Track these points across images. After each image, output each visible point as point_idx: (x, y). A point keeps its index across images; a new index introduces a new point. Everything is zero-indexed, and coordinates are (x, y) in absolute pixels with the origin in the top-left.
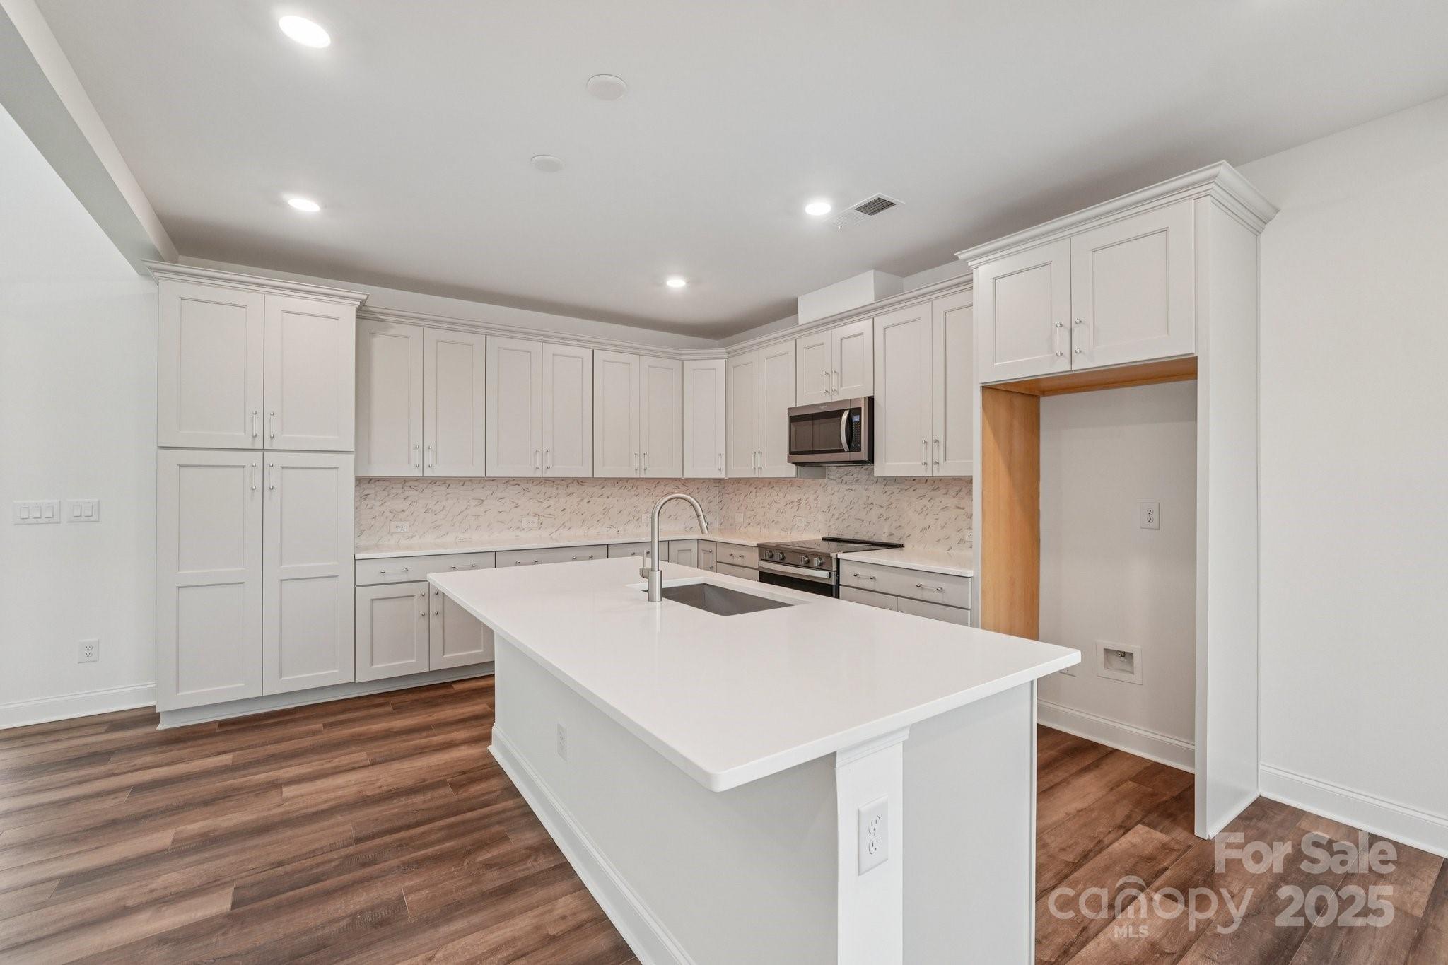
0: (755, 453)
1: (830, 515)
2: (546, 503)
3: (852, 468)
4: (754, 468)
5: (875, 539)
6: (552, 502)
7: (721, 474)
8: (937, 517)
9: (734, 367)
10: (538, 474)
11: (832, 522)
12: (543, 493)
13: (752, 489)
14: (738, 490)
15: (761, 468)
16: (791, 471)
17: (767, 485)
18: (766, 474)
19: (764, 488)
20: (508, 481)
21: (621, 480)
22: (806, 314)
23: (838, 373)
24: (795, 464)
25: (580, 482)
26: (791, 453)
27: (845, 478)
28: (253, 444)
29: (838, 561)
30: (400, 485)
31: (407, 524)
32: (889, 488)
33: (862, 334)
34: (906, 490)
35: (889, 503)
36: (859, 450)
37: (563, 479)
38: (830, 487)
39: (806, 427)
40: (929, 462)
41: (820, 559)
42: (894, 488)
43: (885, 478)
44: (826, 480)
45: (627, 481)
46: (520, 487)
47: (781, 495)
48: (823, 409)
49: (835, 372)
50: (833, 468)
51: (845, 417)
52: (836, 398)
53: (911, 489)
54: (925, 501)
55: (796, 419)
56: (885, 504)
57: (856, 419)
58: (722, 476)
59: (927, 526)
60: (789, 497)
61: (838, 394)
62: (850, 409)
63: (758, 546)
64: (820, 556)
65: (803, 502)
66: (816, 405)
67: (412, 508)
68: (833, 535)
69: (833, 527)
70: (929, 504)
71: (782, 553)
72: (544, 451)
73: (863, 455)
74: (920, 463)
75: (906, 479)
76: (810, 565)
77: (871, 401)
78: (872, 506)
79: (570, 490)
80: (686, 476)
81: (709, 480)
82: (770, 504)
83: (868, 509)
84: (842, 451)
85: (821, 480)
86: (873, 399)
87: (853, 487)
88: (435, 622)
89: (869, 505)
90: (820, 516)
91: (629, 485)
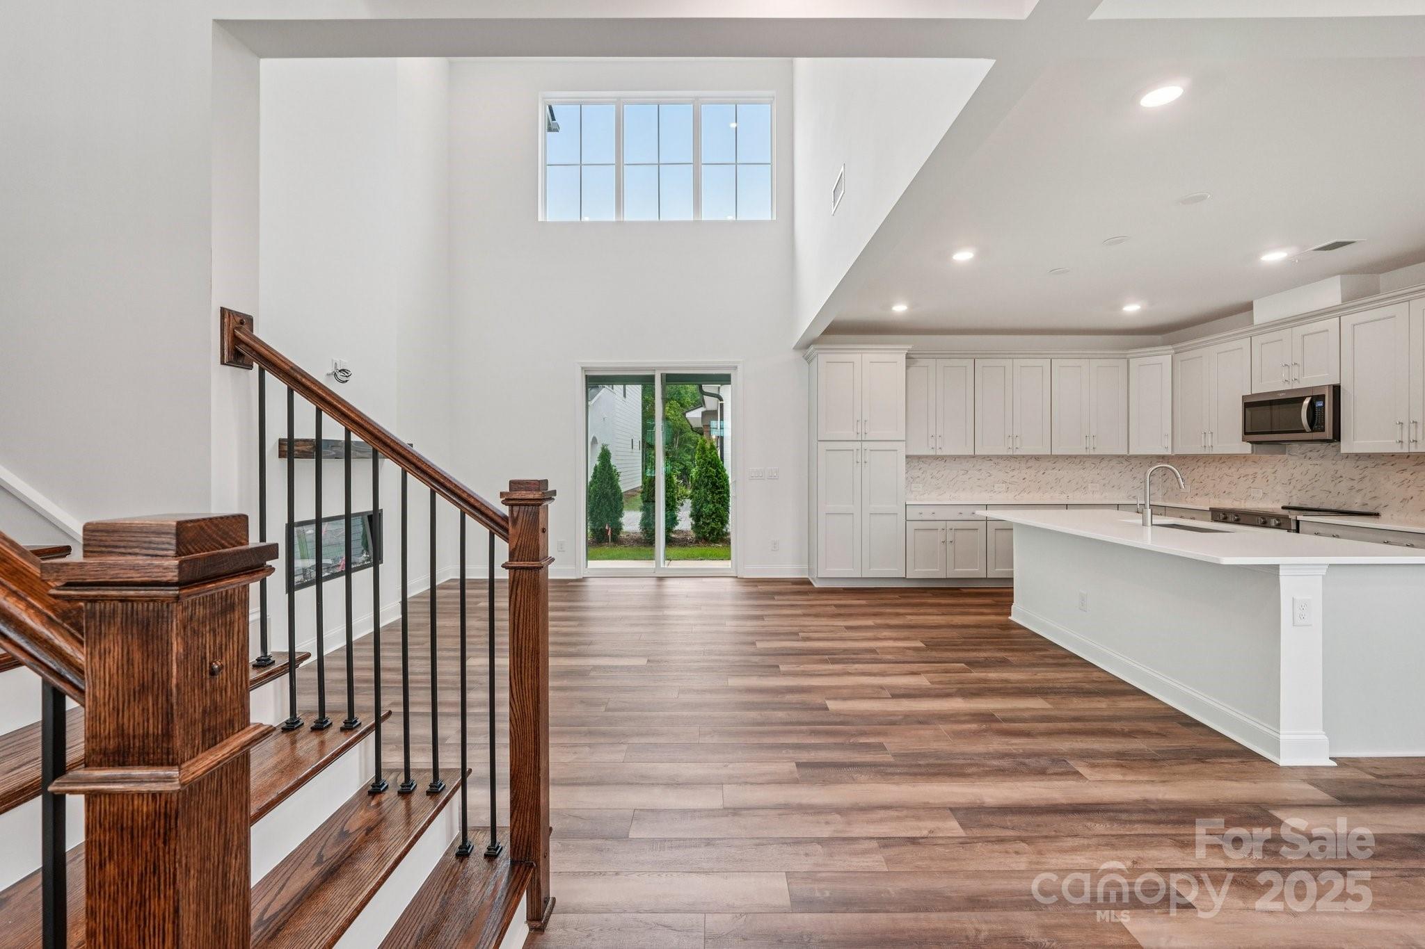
0: (1205, 433)
1: (1291, 487)
2: (1011, 474)
3: (1318, 445)
4: (1205, 447)
5: (1345, 508)
6: (1015, 473)
7: (1167, 451)
8: (1422, 489)
9: (1182, 361)
10: (1010, 453)
11: (1294, 492)
12: (1009, 466)
13: (1200, 464)
14: (1184, 465)
15: (1212, 446)
16: (1247, 448)
17: (1217, 460)
18: (1217, 450)
19: (1214, 464)
20: (988, 458)
21: (1070, 456)
22: (1261, 315)
23: (1299, 365)
24: (1250, 442)
25: (1037, 458)
26: (1245, 433)
27: (1309, 454)
28: (857, 437)
29: (1298, 522)
30: (917, 461)
31: (921, 486)
32: (1362, 464)
33: (1327, 331)
34: (1383, 464)
35: (1361, 476)
36: (1323, 430)
37: (1023, 456)
38: (1291, 462)
39: (1263, 413)
40: (1405, 440)
41: (1278, 520)
42: (1369, 463)
43: (1357, 455)
44: (1286, 456)
45: (1075, 458)
46: (992, 462)
47: (1233, 470)
48: (1282, 396)
49: (1295, 364)
50: (1296, 445)
51: (1306, 402)
52: (1296, 386)
53: (1389, 464)
54: (1407, 475)
55: (1250, 405)
56: (1357, 477)
57: (1319, 404)
58: (1169, 452)
59: (1409, 497)
60: (1242, 471)
61: (1299, 382)
62: (1312, 396)
63: (1211, 509)
64: (1278, 517)
65: (1259, 476)
66: (1276, 392)
67: (924, 475)
68: (1294, 504)
69: (1294, 497)
70: (1411, 478)
71: (1237, 516)
72: (1015, 436)
73: (1328, 433)
74: (1394, 441)
75: (1382, 455)
76: (1267, 525)
77: (1336, 390)
78: (1341, 479)
79: (1030, 464)
80: (1131, 453)
81: (1152, 456)
82: (1221, 478)
83: (1337, 481)
84: (1304, 431)
85: (1280, 456)
86: (1340, 387)
87: (1318, 462)
88: (950, 547)
89: (1337, 478)
90: (1279, 488)
91: (1077, 460)
